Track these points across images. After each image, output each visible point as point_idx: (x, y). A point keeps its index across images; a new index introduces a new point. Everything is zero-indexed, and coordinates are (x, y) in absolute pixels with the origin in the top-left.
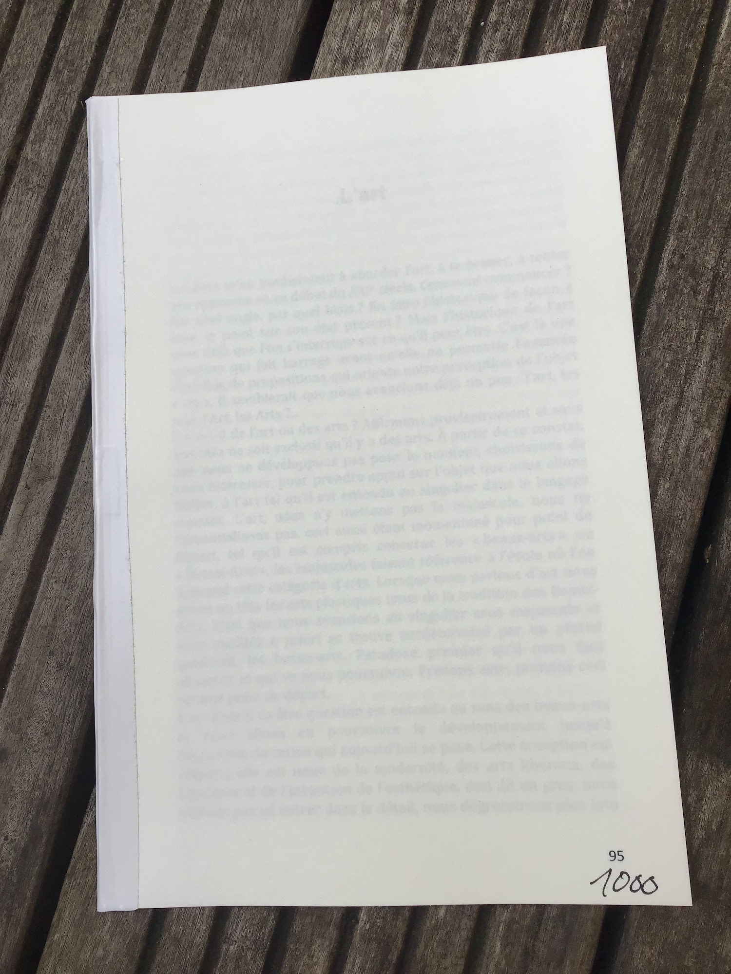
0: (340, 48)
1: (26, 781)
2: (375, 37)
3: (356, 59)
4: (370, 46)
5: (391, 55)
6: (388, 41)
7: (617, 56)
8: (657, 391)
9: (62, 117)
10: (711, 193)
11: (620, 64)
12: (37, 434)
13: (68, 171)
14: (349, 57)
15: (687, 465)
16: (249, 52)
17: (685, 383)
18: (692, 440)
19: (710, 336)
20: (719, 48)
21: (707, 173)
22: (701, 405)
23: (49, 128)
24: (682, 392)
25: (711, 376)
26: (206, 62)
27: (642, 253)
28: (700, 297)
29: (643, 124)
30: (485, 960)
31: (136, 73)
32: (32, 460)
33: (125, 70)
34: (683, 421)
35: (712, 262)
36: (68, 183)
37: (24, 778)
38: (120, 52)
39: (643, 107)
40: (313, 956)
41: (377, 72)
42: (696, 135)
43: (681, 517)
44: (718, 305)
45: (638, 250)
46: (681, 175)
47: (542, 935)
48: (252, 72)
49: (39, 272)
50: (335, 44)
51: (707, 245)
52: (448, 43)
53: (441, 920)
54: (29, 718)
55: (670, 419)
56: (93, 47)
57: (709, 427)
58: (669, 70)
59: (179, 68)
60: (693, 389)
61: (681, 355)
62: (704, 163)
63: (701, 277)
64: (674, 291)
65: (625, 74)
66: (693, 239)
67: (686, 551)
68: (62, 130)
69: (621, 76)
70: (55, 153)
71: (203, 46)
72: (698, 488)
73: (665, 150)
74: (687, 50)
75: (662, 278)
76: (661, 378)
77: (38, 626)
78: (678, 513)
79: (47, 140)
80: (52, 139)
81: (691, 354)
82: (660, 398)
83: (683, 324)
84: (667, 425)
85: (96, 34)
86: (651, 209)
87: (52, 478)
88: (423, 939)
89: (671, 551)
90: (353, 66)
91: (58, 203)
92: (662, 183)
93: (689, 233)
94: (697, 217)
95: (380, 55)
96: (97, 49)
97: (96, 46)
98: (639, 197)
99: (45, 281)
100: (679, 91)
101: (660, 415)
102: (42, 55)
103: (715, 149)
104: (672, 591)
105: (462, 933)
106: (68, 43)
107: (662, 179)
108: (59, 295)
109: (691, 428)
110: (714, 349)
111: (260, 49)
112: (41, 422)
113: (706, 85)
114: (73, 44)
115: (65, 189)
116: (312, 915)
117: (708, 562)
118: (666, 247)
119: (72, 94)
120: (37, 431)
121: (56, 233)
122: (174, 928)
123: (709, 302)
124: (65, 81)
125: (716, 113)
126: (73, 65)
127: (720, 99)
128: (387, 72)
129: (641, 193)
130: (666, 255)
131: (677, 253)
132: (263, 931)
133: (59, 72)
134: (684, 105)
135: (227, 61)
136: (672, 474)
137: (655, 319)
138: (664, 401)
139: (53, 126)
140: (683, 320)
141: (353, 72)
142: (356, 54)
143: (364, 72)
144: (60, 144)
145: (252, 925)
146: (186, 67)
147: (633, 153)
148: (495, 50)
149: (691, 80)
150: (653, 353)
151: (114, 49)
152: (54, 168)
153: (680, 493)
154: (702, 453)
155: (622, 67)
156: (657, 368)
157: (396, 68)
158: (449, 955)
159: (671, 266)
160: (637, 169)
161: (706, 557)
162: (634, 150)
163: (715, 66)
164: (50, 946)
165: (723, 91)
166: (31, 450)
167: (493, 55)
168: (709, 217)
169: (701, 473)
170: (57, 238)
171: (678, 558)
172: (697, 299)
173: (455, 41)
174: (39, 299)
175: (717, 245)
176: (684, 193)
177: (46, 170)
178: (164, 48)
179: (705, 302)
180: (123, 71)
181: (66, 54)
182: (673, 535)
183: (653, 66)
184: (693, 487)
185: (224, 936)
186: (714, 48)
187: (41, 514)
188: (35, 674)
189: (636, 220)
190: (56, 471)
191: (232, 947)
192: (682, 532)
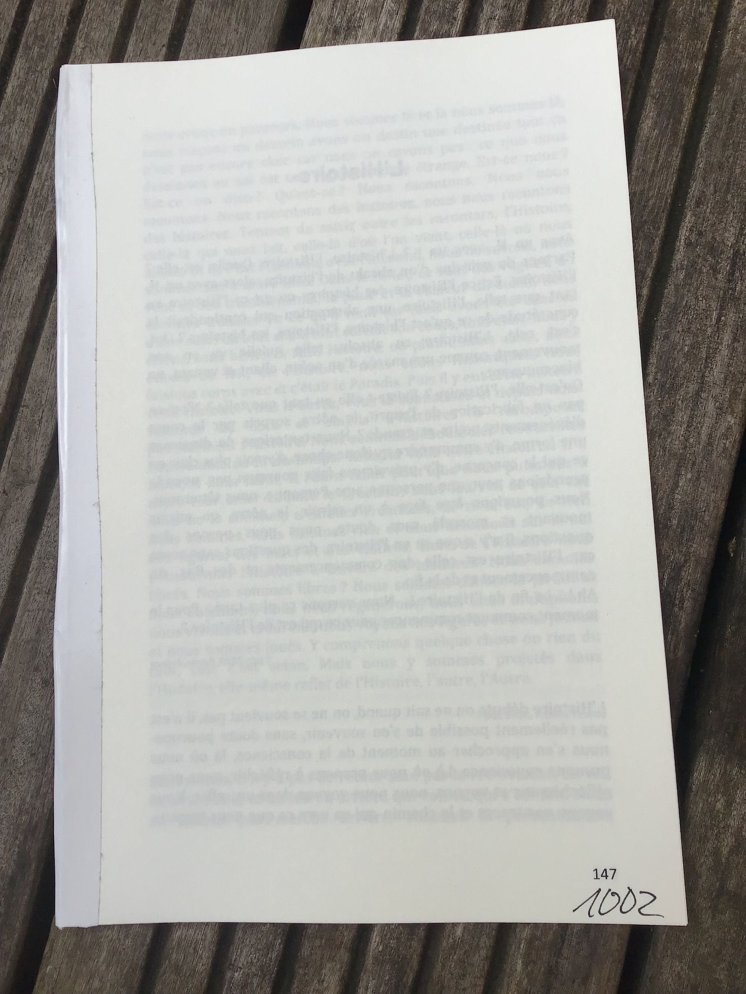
0: (331, 17)
1: (12, 805)
2: (367, 5)
3: (349, 28)
4: (363, 14)
5: (386, 24)
6: (382, 9)
7: (627, 22)
8: (677, 376)
9: (33, 95)
10: (729, 167)
11: (630, 30)
12: (13, 436)
13: (41, 154)
14: (340, 27)
15: (710, 453)
16: (233, 23)
17: (706, 367)
18: (713, 428)
19: (731, 317)
20: (734, 12)
21: (724, 145)
22: (723, 390)
23: (19, 110)
24: (703, 376)
25: (733, 360)
26: (187, 35)
27: (659, 231)
28: (720, 276)
29: (656, 94)
30: (506, 979)
31: (111, 48)
32: (9, 464)
33: (99, 45)
34: (705, 408)
35: (732, 239)
36: (41, 167)
37: (10, 802)
38: (94, 25)
39: (656, 76)
40: (323, 981)
41: (371, 41)
42: (712, 105)
43: (704, 509)
44: (739, 284)
45: (654, 228)
46: (697, 147)
47: (565, 952)
48: (236, 44)
49: (12, 262)
50: (325, 13)
51: (727, 220)
52: (446, 10)
53: (459, 939)
54: (13, 738)
55: (691, 406)
56: (65, 21)
57: (732, 413)
58: (682, 36)
59: (158, 41)
60: (715, 374)
61: (701, 338)
62: (722, 134)
63: (721, 254)
64: (692, 270)
65: (636, 42)
66: (711, 216)
67: (710, 545)
68: (33, 110)
69: (632, 42)
70: (26, 135)
71: (182, 18)
72: (721, 478)
73: (680, 122)
74: (701, 14)
75: (680, 255)
76: (680, 362)
77: (21, 641)
78: (701, 505)
79: (17, 122)
80: (23, 120)
81: (711, 337)
82: (679, 384)
83: (703, 304)
84: (688, 412)
85: (68, 7)
86: (666, 183)
87: (32, 482)
88: (440, 960)
89: (694, 546)
90: (345, 36)
91: (31, 189)
92: (678, 156)
93: (707, 208)
94: (716, 192)
95: (374, 24)
96: (69, 23)
97: (68, 19)
98: (654, 171)
99: (19, 271)
100: (693, 58)
101: (680, 401)
102: (9, 31)
103: (732, 119)
104: (697, 588)
105: (481, 952)
106: (37, 18)
107: (677, 152)
108: (34, 287)
109: (713, 415)
110: (736, 332)
111: (245, 20)
112: (18, 423)
113: (721, 51)
114: (43, 18)
115: (38, 173)
116: (321, 939)
117: (732, 555)
118: (683, 224)
119: (44, 72)
120: (13, 433)
121: (29, 221)
122: (174, 956)
123: (730, 281)
124: (35, 57)
125: (733, 80)
126: (44, 41)
127: (737, 66)
128: (382, 41)
129: (655, 166)
130: (683, 233)
131: (695, 229)
132: (270, 956)
133: (28, 48)
134: (699, 73)
135: (209, 33)
136: (694, 464)
137: (673, 300)
138: (684, 387)
139: (23, 106)
140: (702, 300)
141: (345, 41)
142: (348, 23)
143: (356, 41)
144: (32, 125)
145: (258, 950)
146: (165, 41)
147: (646, 126)
148: (497, 17)
149: (706, 46)
150: (672, 337)
151: (87, 22)
152: (25, 151)
153: (703, 484)
154: (724, 441)
155: (633, 33)
156: (676, 352)
157: (391, 38)
158: (468, 976)
159: (689, 244)
160: (651, 142)
161: (731, 550)
162: (647, 121)
163: (731, 31)
164: (42, 979)
165: (740, 58)
166: (8, 453)
167: (495, 23)
168: (727, 191)
169: (724, 462)
170: (31, 226)
171: (702, 552)
172: (716, 279)
173: (454, 8)
174: (13, 291)
175: (736, 221)
176: (700, 166)
177: (17, 153)
178: (141, 21)
179: (725, 281)
180: (97, 46)
181: (36, 29)
182: (696, 528)
183: (666, 32)
184: (716, 477)
185: (228, 963)
186: (729, 12)
187: (20, 521)
188: (19, 691)
189: (650, 195)
190: (36, 474)
191: (236, 974)
192: (705, 525)
